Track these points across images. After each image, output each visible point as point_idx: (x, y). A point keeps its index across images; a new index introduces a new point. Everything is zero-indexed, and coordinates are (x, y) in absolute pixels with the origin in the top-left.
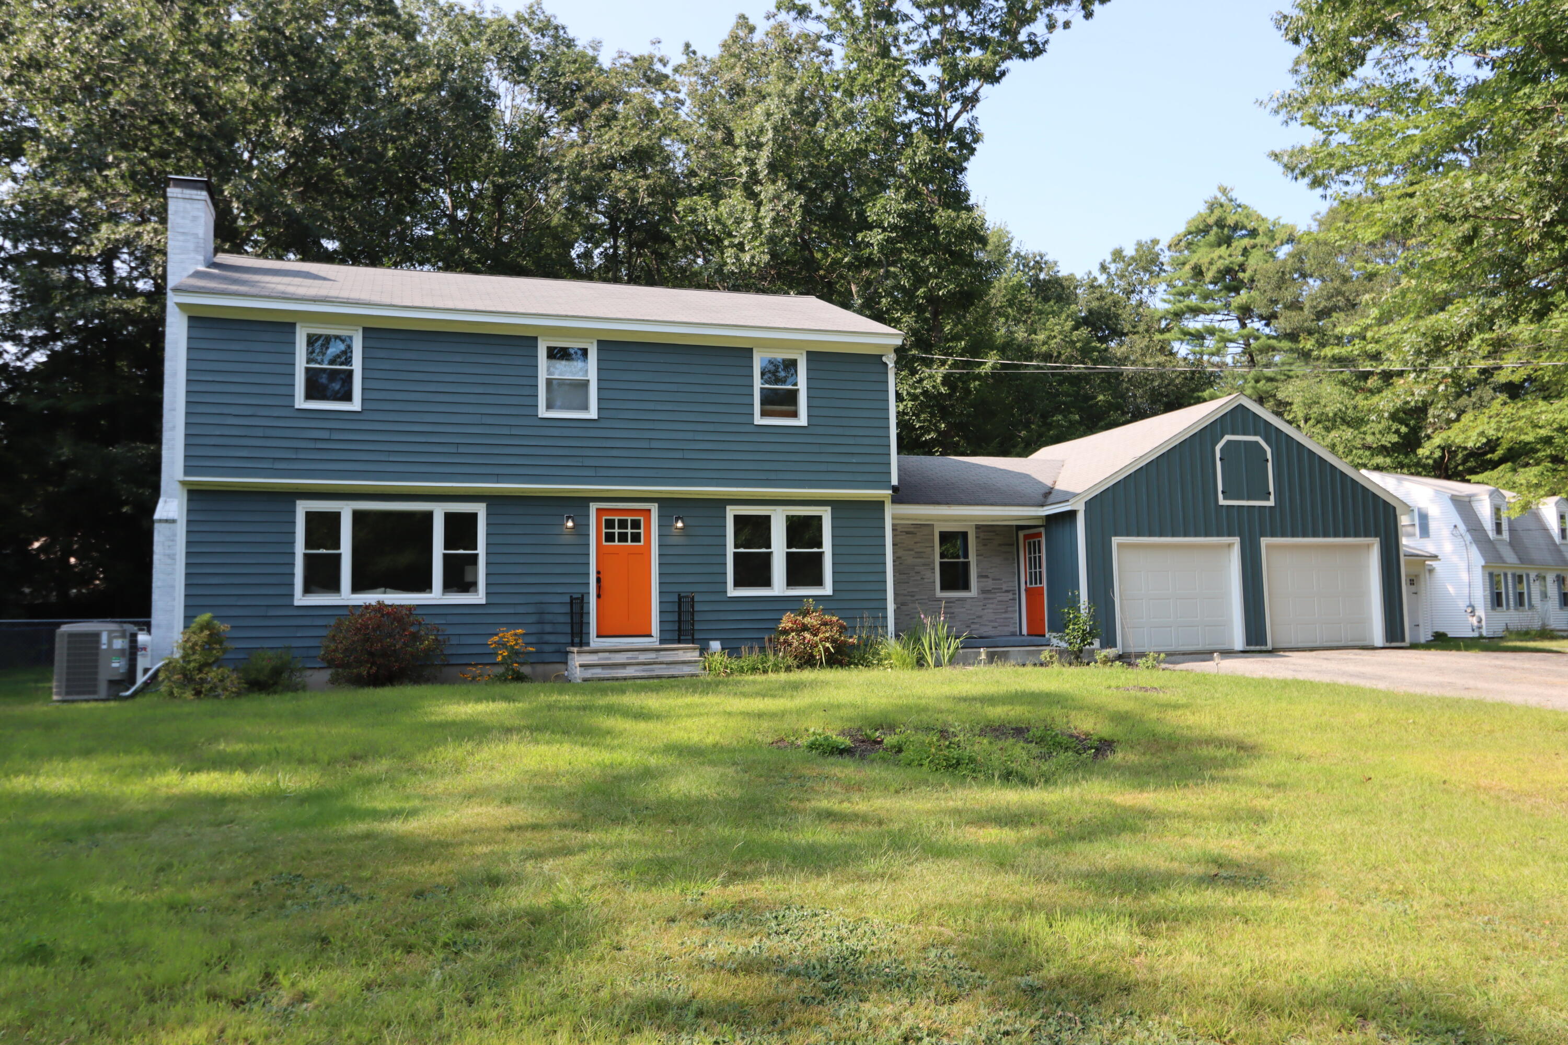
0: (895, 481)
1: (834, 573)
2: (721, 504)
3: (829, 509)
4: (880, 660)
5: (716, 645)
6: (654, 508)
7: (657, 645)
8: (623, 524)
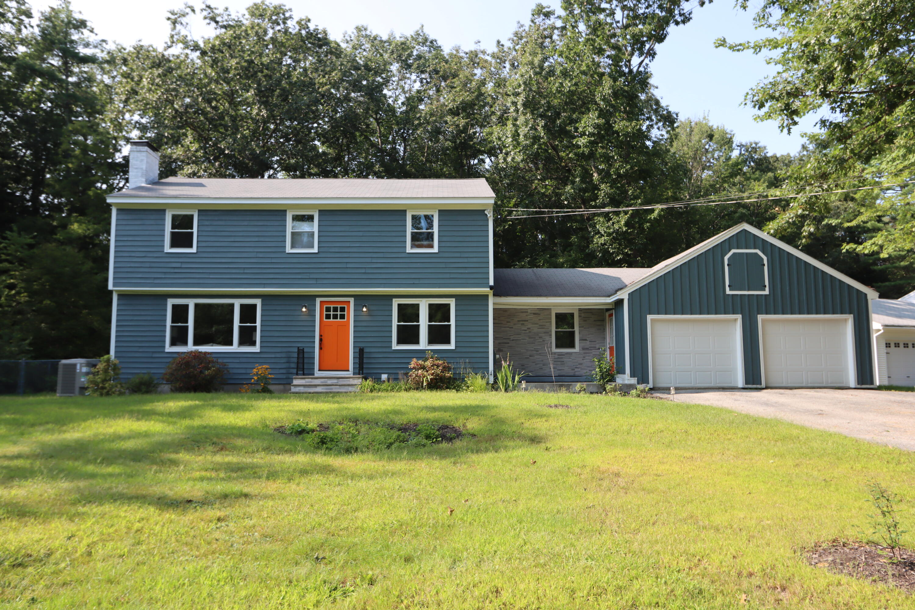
0: (491, 283)
1: (456, 337)
2: (389, 298)
3: (454, 300)
4: (468, 387)
5: (384, 377)
6: (352, 300)
7: (352, 376)
8: (335, 309)
